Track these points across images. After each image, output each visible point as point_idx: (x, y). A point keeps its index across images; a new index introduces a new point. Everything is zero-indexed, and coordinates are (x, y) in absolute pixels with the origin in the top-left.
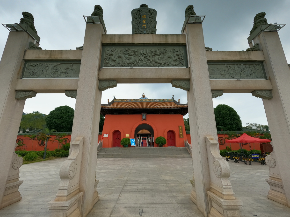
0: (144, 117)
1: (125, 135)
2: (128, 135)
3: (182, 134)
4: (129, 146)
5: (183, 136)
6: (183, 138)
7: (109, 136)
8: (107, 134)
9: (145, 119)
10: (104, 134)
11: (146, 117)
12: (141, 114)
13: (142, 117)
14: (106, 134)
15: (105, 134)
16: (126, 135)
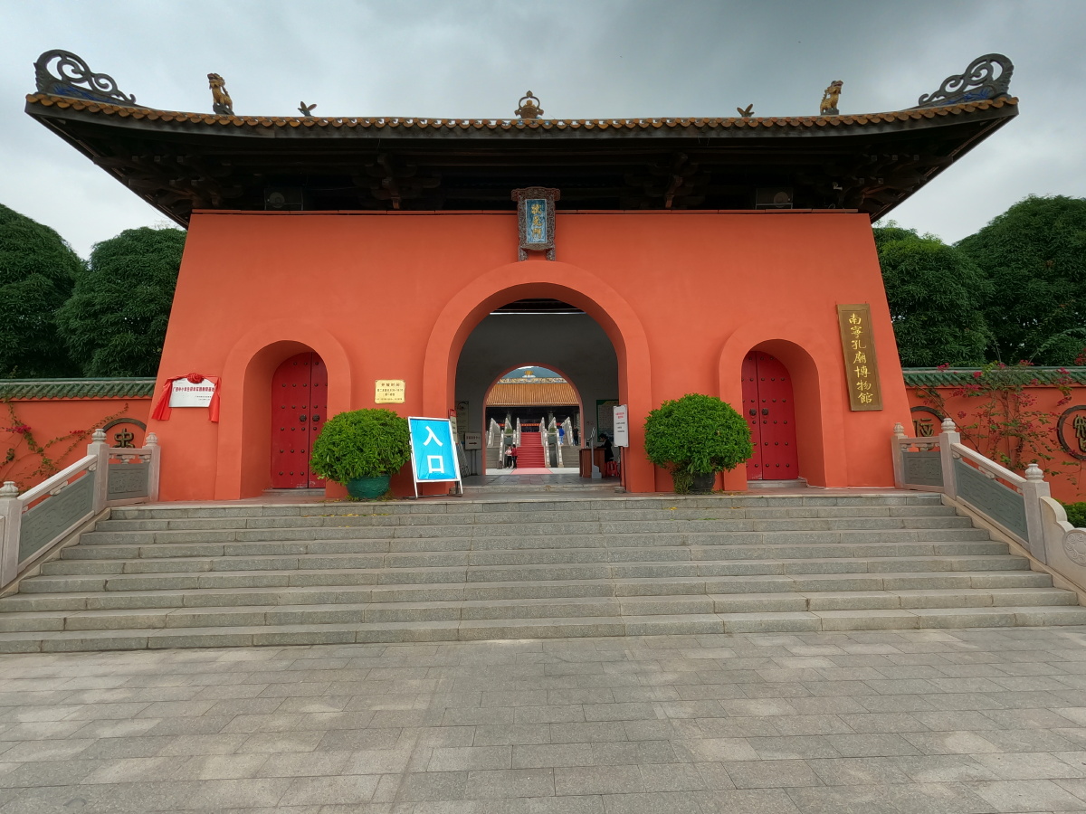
0: (536, 234)
1: (362, 389)
2: (390, 392)
3: (869, 379)
4: (398, 481)
5: (876, 391)
6: (876, 408)
7: (216, 400)
8: (207, 383)
9: (547, 251)
10: (175, 384)
11: (552, 231)
12: (512, 206)
13: (518, 234)
14: (197, 379)
15: (185, 383)
16: (379, 384)
